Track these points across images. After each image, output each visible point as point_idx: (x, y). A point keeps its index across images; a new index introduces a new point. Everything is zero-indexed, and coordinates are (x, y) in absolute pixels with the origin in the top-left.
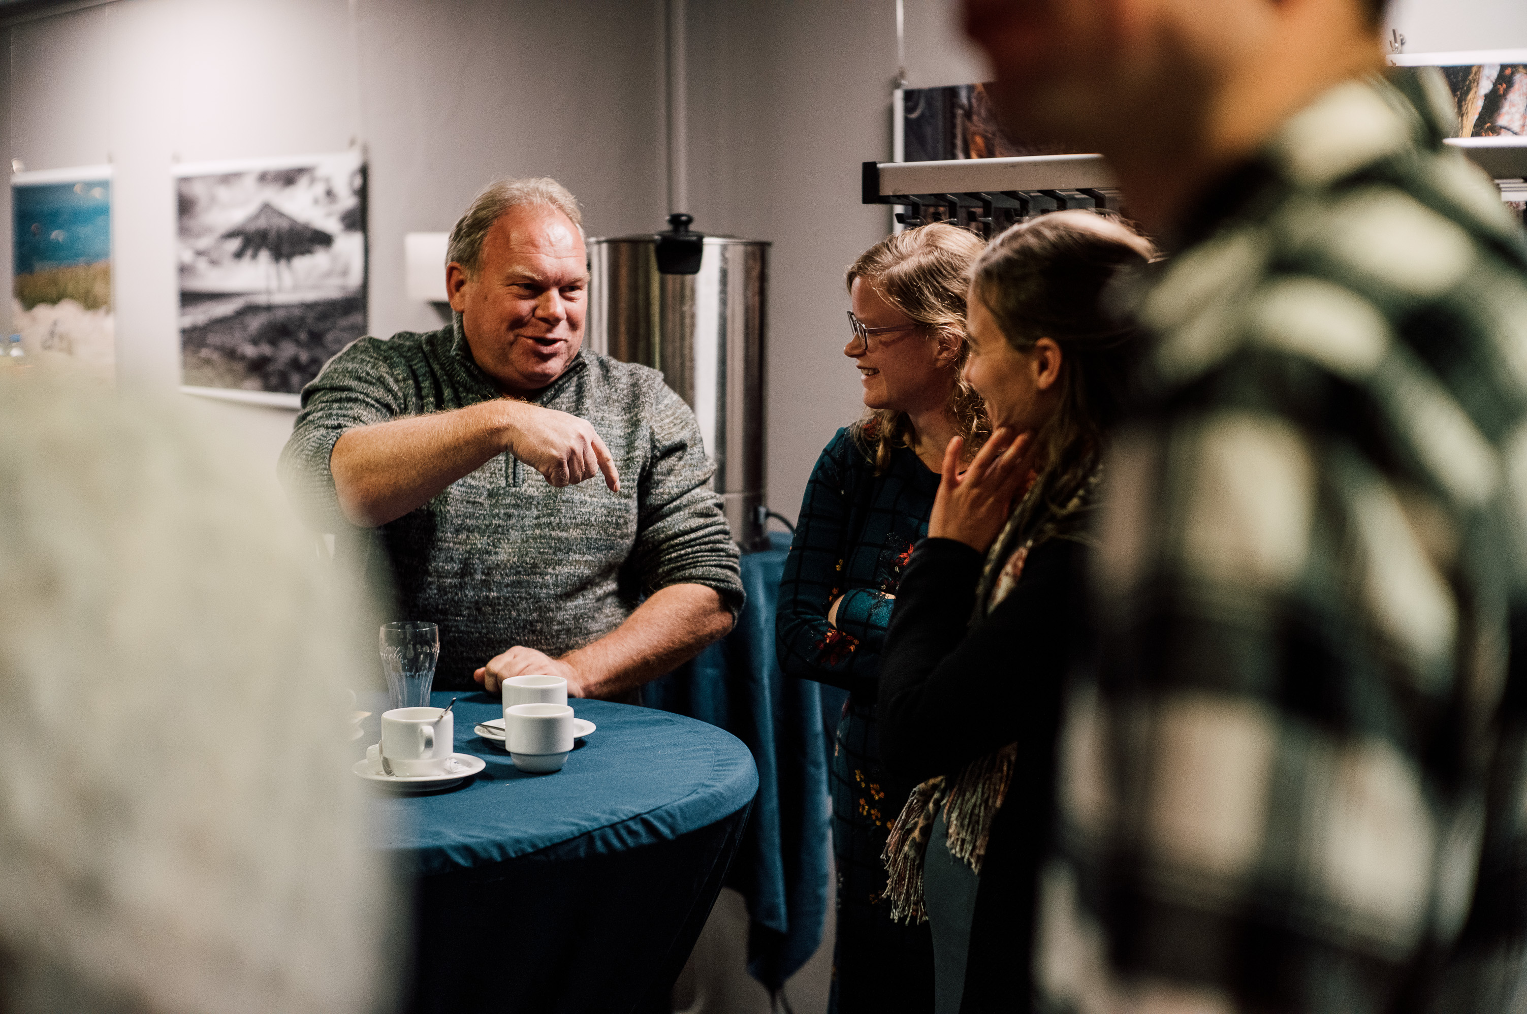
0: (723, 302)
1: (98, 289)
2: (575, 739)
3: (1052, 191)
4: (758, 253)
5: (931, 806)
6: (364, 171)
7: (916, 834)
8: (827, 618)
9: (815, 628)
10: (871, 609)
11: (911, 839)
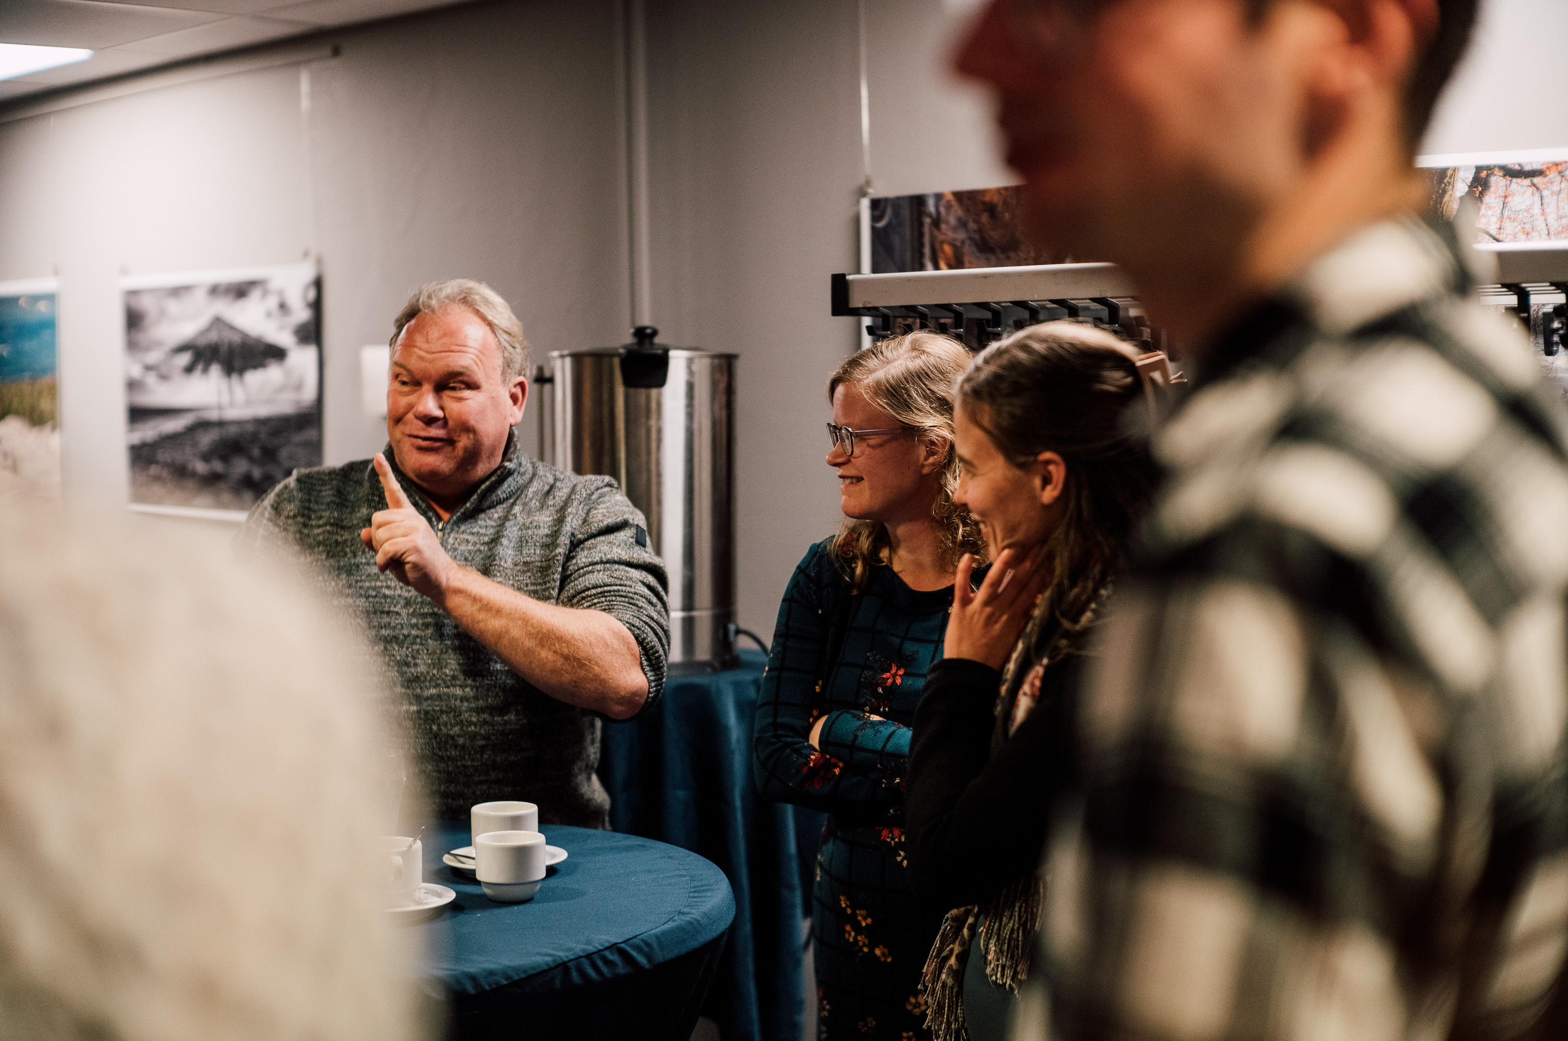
0: (690, 416)
1: (44, 405)
2: (547, 867)
3: (1025, 302)
4: (725, 366)
5: (965, 931)
6: (318, 284)
7: (952, 961)
8: (808, 741)
9: (798, 751)
10: (856, 731)
11: (947, 966)
